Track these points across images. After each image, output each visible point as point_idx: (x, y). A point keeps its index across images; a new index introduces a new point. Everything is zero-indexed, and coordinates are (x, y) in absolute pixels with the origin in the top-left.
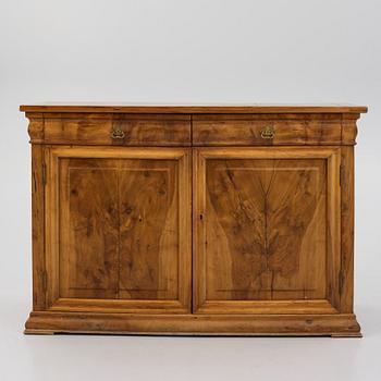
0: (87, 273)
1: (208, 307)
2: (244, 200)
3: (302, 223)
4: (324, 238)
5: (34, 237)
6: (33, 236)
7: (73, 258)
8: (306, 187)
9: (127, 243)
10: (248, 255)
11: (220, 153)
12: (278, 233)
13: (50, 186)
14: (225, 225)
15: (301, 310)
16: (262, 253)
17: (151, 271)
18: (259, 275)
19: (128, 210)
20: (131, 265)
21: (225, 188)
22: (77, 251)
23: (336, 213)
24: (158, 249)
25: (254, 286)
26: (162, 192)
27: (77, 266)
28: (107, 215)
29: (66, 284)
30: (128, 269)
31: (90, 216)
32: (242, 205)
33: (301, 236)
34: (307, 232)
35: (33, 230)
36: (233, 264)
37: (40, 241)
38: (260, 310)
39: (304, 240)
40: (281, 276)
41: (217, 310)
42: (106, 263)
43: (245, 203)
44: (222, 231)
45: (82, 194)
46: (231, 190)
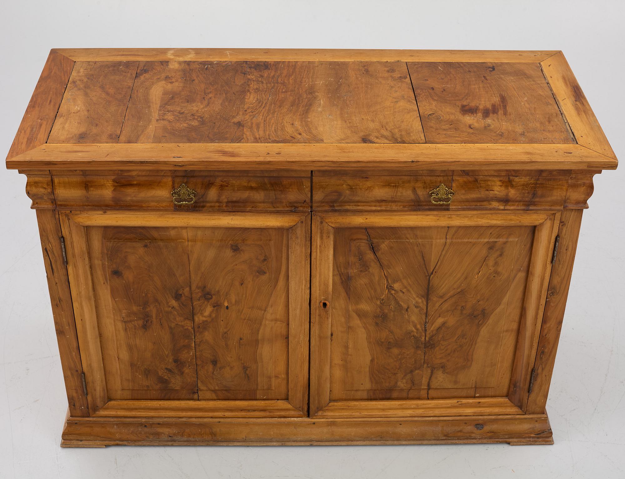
0: (147, 373)
1: (332, 411)
2: (395, 281)
3: (484, 310)
4: (515, 326)
5: (60, 332)
6: (57, 330)
7: (125, 355)
8: (496, 264)
9: (208, 336)
10: (395, 351)
11: (358, 220)
12: (444, 324)
13: (75, 266)
14: (361, 315)
15: (469, 411)
16: (418, 348)
17: (245, 368)
18: (411, 372)
19: (207, 296)
20: (215, 362)
21: (365, 266)
22: (130, 348)
23: (539, 297)
24: (256, 342)
25: (402, 384)
26: (261, 272)
27: (132, 365)
28: (174, 303)
29: (117, 384)
30: (211, 367)
31: (146, 304)
32: (390, 288)
33: (479, 326)
34: (490, 321)
35: (56, 323)
36: (372, 361)
37: (70, 335)
38: (409, 412)
39: (484, 331)
40: (444, 372)
41: (346, 413)
42: (176, 361)
43: (396, 286)
44: (356, 322)
45: (129, 276)
46: (374, 269)
